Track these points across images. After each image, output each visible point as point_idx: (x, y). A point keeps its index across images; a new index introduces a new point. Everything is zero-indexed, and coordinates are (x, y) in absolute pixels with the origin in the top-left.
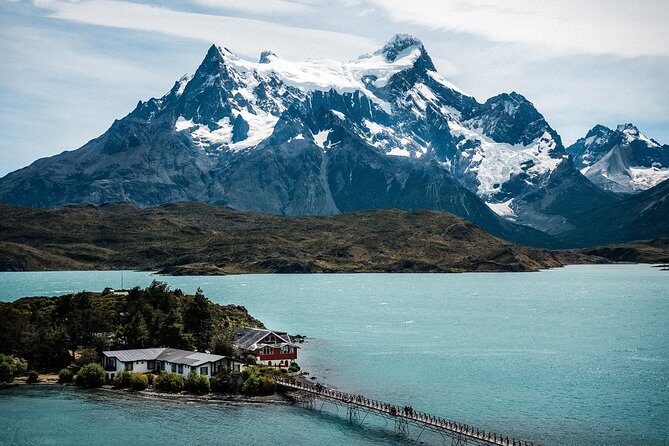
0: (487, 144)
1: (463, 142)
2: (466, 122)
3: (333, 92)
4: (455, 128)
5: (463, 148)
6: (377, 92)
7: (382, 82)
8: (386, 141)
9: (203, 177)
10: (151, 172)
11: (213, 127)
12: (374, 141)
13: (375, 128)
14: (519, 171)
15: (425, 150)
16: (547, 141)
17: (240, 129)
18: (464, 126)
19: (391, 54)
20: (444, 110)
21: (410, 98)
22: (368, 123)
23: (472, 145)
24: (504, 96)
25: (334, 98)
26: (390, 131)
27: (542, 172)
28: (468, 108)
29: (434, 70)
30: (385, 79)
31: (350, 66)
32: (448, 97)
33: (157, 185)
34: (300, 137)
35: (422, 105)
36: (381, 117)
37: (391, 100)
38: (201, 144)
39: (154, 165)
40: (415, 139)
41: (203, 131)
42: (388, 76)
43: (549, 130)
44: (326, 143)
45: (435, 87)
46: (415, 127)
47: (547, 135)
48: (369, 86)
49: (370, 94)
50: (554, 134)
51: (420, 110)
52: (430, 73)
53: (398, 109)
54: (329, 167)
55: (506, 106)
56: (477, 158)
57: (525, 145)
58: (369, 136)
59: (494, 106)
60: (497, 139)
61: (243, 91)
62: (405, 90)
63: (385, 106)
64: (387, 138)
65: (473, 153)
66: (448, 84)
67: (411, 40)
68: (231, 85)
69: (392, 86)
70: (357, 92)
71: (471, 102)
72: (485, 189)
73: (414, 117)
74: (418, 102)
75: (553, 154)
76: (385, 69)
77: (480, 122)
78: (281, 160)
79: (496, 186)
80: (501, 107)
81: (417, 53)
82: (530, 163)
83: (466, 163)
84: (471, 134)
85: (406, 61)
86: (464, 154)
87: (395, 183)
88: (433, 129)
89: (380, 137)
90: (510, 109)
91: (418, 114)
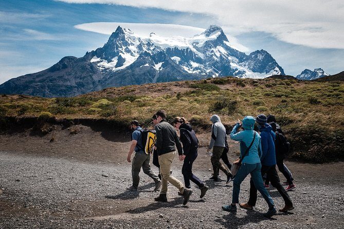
0: (249, 73)
1: (237, 72)
3: (176, 49)
4: (234, 65)
5: (236, 75)
6: (198, 49)
7: (201, 45)
8: (199, 71)
9: (94, 83)
10: (66, 80)
11: (109, 61)
12: (194, 70)
13: (195, 65)
15: (217, 75)
16: (277, 71)
17: (121, 61)
18: (240, 65)
20: (230, 58)
21: (212, 51)
22: (192, 63)
23: (241, 73)
24: (258, 52)
25: (176, 51)
26: (202, 66)
28: (242, 57)
29: (227, 40)
30: (202, 43)
31: (187, 39)
32: (233, 52)
34: (147, 65)
35: (218, 54)
36: (198, 60)
37: (204, 52)
38: (101, 68)
39: (69, 77)
40: (214, 70)
42: (204, 42)
43: (278, 66)
44: (160, 68)
45: (227, 48)
46: (214, 64)
47: (277, 69)
48: (195, 47)
49: (194, 50)
50: (280, 68)
51: (217, 57)
52: (225, 42)
53: (207, 56)
55: (258, 56)
57: (266, 73)
58: (191, 68)
59: (253, 56)
60: (254, 71)
62: (211, 48)
63: (201, 55)
64: (200, 69)
65: (241, 77)
67: (217, 28)
69: (205, 46)
70: (188, 49)
71: (243, 54)
73: (214, 60)
74: (216, 53)
76: (203, 39)
77: (247, 64)
80: (256, 57)
81: (220, 33)
84: (240, 68)
85: (214, 36)
88: (223, 65)
89: (197, 69)
90: (260, 57)
91: (216, 58)
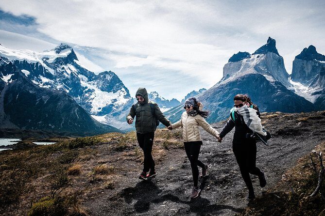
0: (98, 91)
1: (87, 90)
2: (89, 82)
3: (25, 62)
4: (83, 84)
5: (86, 92)
6: (48, 65)
7: (51, 61)
8: (49, 86)
12: (44, 85)
13: (45, 80)
14: (110, 103)
15: (68, 91)
16: (123, 91)
18: (89, 84)
19: (58, 51)
20: (80, 76)
21: (63, 68)
22: (42, 77)
23: (91, 91)
24: (106, 72)
25: (25, 64)
26: (52, 81)
27: (120, 104)
28: (91, 77)
29: (77, 59)
30: (53, 59)
31: (37, 53)
32: (82, 71)
35: (69, 72)
36: (49, 76)
37: (55, 68)
40: (64, 86)
42: (54, 58)
43: (124, 87)
44: (9, 80)
45: (77, 66)
46: (65, 81)
47: (123, 89)
48: (45, 62)
49: (44, 65)
50: (126, 89)
51: (68, 74)
52: (75, 60)
53: (57, 73)
54: (7, 91)
55: (107, 76)
56: (92, 97)
57: (114, 93)
58: (41, 83)
59: (102, 76)
60: (102, 90)
62: (61, 65)
63: (52, 71)
64: (50, 84)
65: (91, 94)
66: (82, 66)
67: (68, 46)
69: (56, 63)
70: (37, 63)
71: (92, 74)
72: (95, 109)
73: (64, 77)
74: (67, 71)
75: (125, 97)
76: (53, 56)
77: (96, 83)
79: (100, 109)
80: (105, 77)
81: (70, 52)
82: (115, 100)
83: (87, 98)
84: (90, 87)
85: (65, 54)
86: (87, 94)
88: (73, 83)
89: (47, 84)
90: (109, 78)
91: (66, 75)
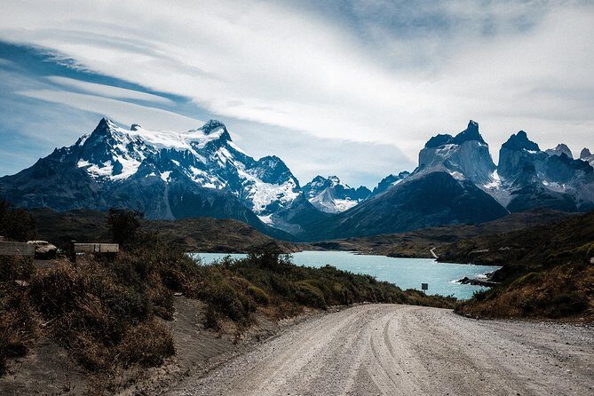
0: (259, 184)
1: (246, 182)
2: (247, 171)
3: (173, 150)
4: (241, 173)
5: (245, 185)
6: (198, 151)
7: (201, 145)
8: (202, 179)
9: (94, 195)
10: (61, 191)
11: (101, 166)
12: (196, 178)
13: (197, 171)
14: (276, 199)
15: (224, 185)
16: (291, 183)
17: (117, 168)
18: (247, 173)
19: (208, 129)
20: (236, 163)
21: (217, 155)
22: (192, 168)
23: (250, 183)
24: (269, 158)
25: (173, 153)
26: (205, 173)
27: (288, 200)
28: (249, 163)
29: (230, 140)
30: (204, 144)
31: (183, 136)
32: (238, 156)
33: (65, 198)
34: (153, 174)
35: (224, 160)
36: (200, 166)
37: (206, 156)
38: (93, 176)
39: (63, 187)
40: (219, 179)
41: (94, 168)
42: (205, 142)
43: (293, 177)
44: (168, 179)
45: (231, 150)
46: (219, 172)
47: (291, 180)
48: (194, 148)
49: (194, 152)
50: (295, 179)
51: (222, 163)
52: (228, 142)
53: (210, 161)
54: (169, 192)
55: (270, 163)
56: (253, 191)
57: (279, 185)
58: (193, 176)
59: (263, 162)
60: (264, 181)
61: (120, 146)
62: (214, 151)
63: (203, 159)
64: (203, 177)
65: (251, 188)
66: (238, 149)
67: (219, 124)
68: (113, 142)
69: (207, 148)
70: (187, 151)
71: (251, 159)
72: (257, 208)
73: (219, 166)
74: (221, 158)
75: (294, 190)
76: (203, 139)
77: (256, 171)
78: (141, 187)
79: (263, 207)
80: (267, 163)
81: (222, 131)
82: (282, 195)
83: (247, 193)
84: (250, 178)
85: (216, 135)
86: (246, 188)
87: (207, 203)
88: (229, 175)
89: (199, 176)
90: (272, 165)
91: (221, 165)
